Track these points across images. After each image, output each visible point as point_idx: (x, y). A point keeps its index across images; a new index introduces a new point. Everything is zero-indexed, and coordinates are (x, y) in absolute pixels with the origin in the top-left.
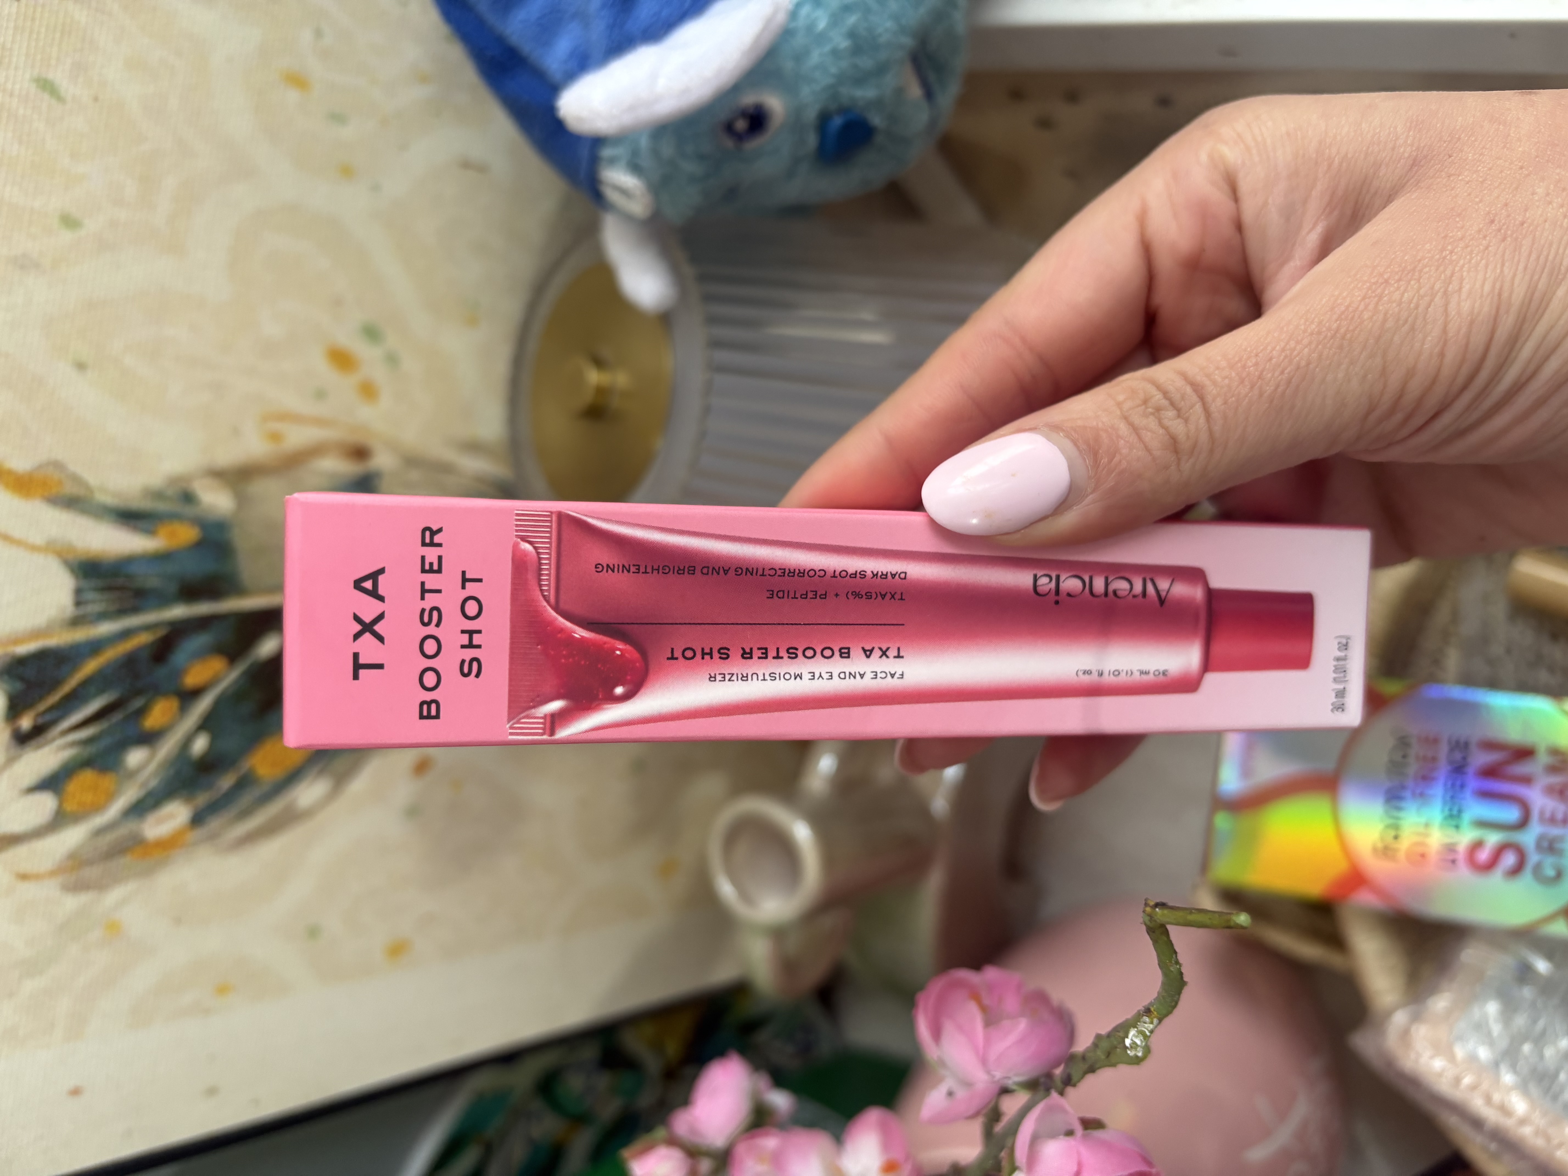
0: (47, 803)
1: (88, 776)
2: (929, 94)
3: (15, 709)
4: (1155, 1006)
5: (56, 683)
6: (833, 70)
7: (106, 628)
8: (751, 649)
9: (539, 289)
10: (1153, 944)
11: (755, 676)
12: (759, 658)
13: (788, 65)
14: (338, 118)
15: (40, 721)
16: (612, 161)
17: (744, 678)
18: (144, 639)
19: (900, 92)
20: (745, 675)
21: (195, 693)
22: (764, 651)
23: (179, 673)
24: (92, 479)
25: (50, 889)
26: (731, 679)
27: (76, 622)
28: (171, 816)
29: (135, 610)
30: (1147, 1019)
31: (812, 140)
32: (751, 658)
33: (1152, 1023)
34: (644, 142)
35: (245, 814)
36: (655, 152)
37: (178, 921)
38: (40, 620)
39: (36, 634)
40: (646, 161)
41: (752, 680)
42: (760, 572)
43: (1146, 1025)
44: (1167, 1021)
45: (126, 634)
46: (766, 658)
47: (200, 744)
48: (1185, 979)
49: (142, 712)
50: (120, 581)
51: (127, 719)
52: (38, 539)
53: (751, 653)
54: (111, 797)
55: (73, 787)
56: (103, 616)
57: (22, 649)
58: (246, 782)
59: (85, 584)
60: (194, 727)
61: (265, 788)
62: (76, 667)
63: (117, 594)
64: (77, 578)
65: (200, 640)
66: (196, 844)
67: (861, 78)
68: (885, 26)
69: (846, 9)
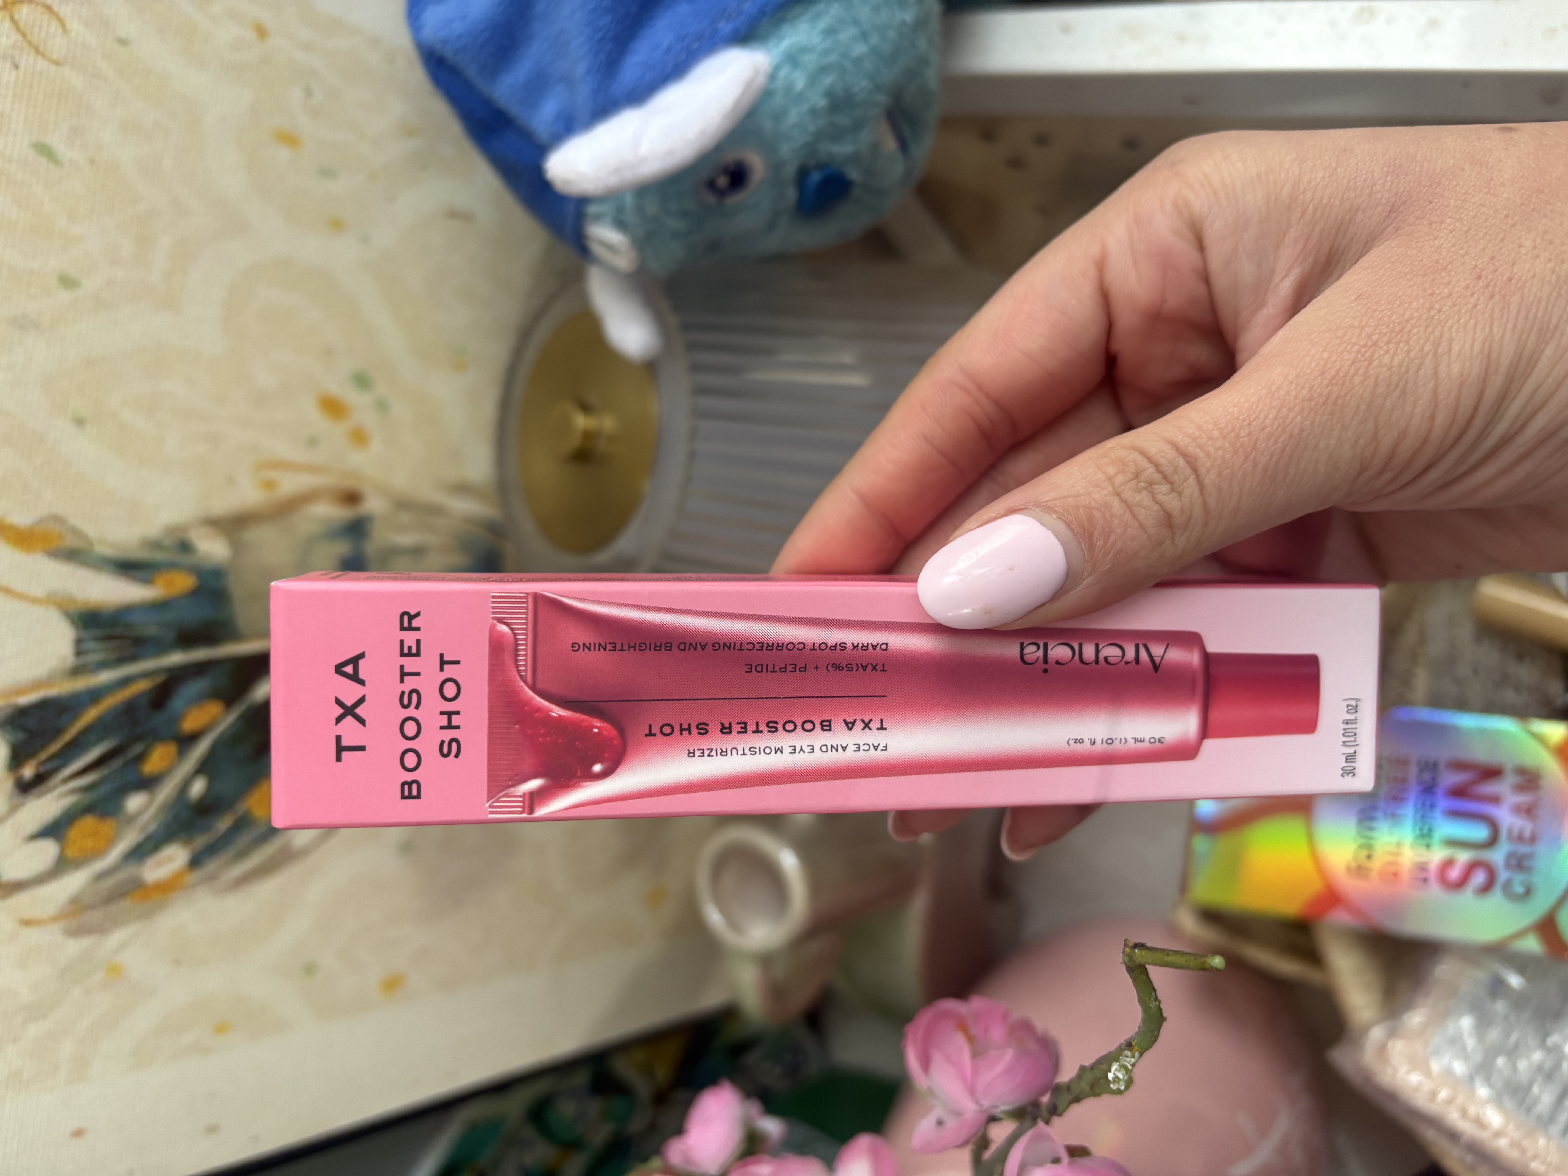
0: (49, 849)
1: (89, 822)
2: (904, 146)
3: (17, 759)
4: (1136, 1041)
5: (58, 732)
6: (811, 128)
7: (105, 677)
8: (730, 724)
9: (525, 333)
10: (1133, 983)
11: (734, 751)
12: (739, 732)
13: (768, 124)
14: (327, 173)
15: (42, 769)
16: (598, 218)
17: (724, 753)
18: (143, 686)
19: (875, 147)
20: (724, 750)
21: (193, 738)
22: (743, 725)
23: (177, 719)
24: (91, 531)
25: (53, 934)
26: (710, 754)
27: (76, 671)
28: (170, 859)
29: (133, 658)
30: (1128, 1053)
31: (791, 194)
32: (730, 732)
33: (1133, 1057)
34: (628, 201)
35: (242, 854)
36: (640, 209)
37: (177, 962)
38: (41, 670)
39: (37, 685)
40: (630, 217)
41: (732, 755)
42: (738, 646)
43: (1128, 1059)
44: (1147, 1054)
45: (125, 682)
46: (746, 732)
47: (198, 788)
48: (1165, 1014)
49: (141, 758)
50: (119, 631)
51: (127, 764)
52: (39, 592)
53: (730, 727)
54: (111, 842)
55: (74, 833)
56: (102, 665)
57: (24, 700)
58: (242, 823)
59: (86, 634)
60: (192, 771)
61: (261, 829)
62: (76, 716)
63: (116, 643)
64: (77, 628)
65: (197, 686)
66: (194, 886)
67: (837, 134)
68: (861, 85)
69: (823, 69)
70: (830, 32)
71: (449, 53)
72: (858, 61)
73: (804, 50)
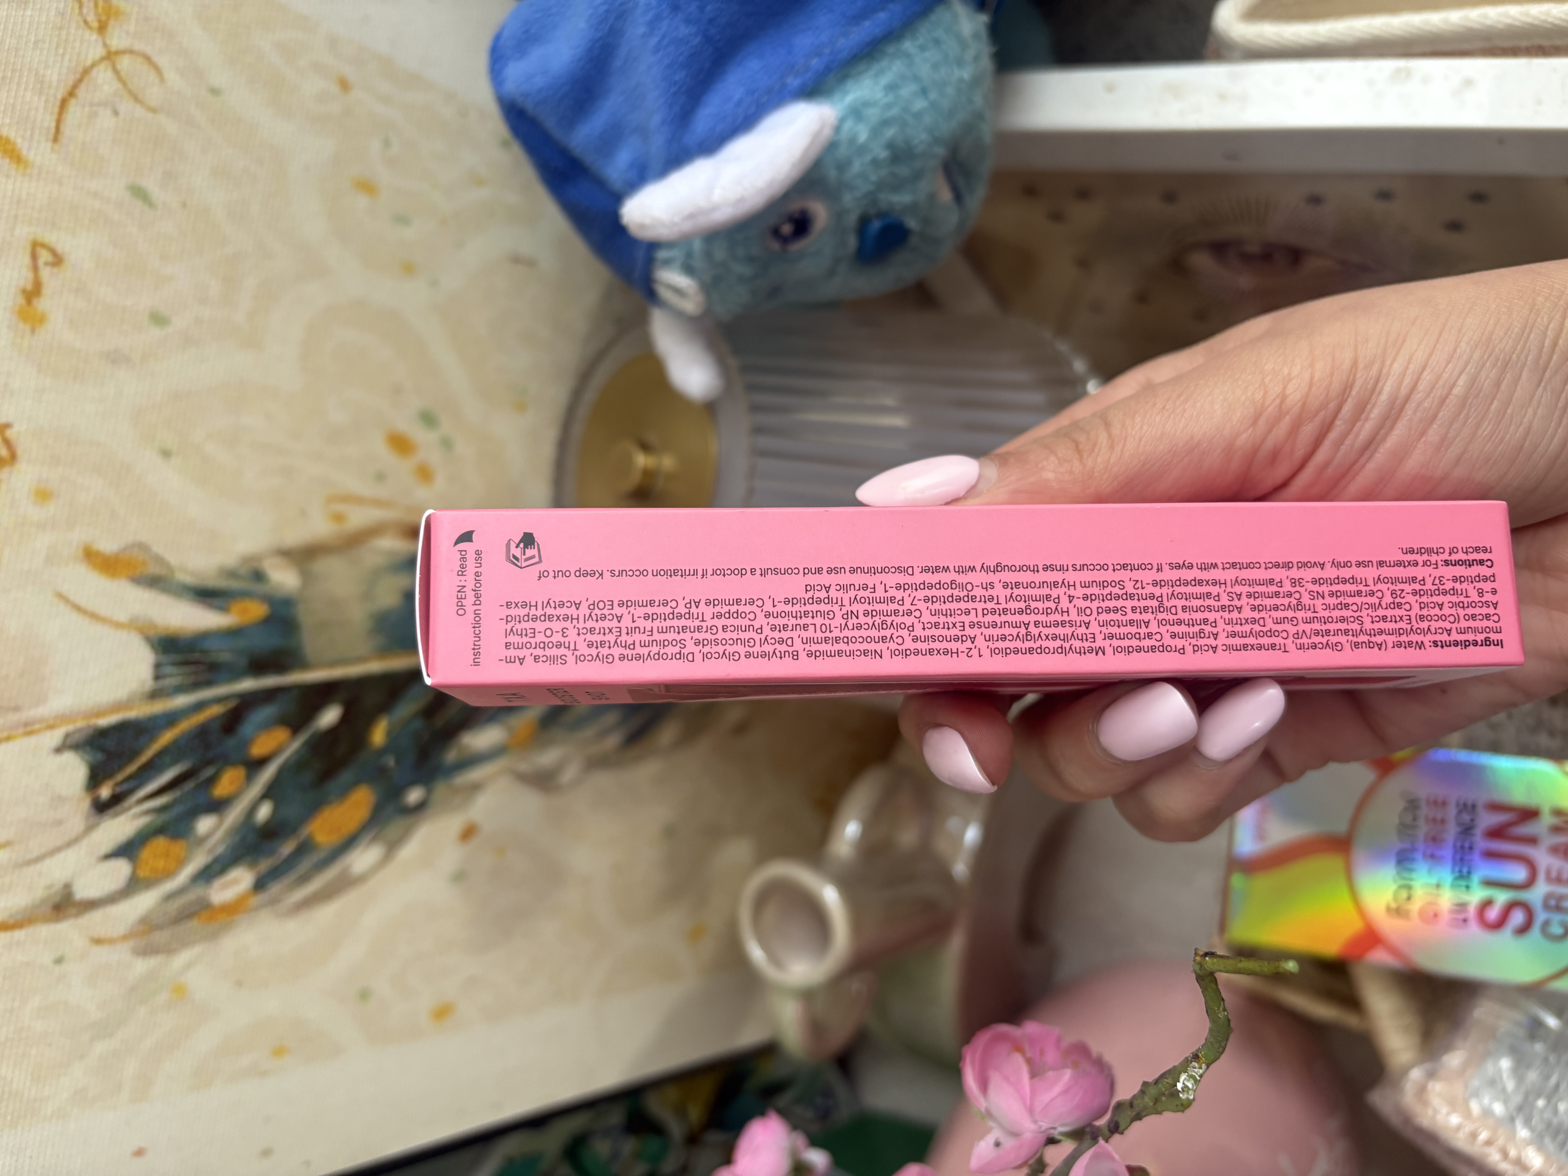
0: (122, 868)
1: (160, 843)
2: (958, 197)
3: (95, 779)
4: (1202, 1053)
5: (135, 754)
6: (873, 178)
7: (182, 701)
9: (584, 377)
10: (1202, 992)
13: (832, 174)
14: (402, 220)
15: (118, 790)
16: (667, 262)
18: (216, 710)
19: (932, 197)
21: (261, 762)
23: (246, 743)
24: (173, 559)
25: (121, 953)
27: (154, 695)
28: (236, 881)
29: (209, 683)
30: (1195, 1064)
31: (852, 242)
33: (1200, 1068)
34: (697, 246)
35: (304, 879)
36: (708, 254)
37: (239, 984)
38: (121, 693)
39: (117, 707)
40: (699, 263)
43: (1196, 1070)
44: (1214, 1067)
45: (199, 706)
47: (264, 812)
48: (1231, 1023)
49: (212, 781)
50: (196, 656)
51: (198, 787)
52: (122, 617)
54: (181, 863)
55: (146, 854)
56: (180, 689)
57: (105, 721)
58: (305, 848)
59: (164, 659)
60: (259, 795)
61: (322, 854)
62: (153, 738)
63: (192, 668)
64: (157, 653)
65: (266, 712)
66: (257, 908)
67: (897, 185)
68: (920, 138)
69: (885, 123)
70: (891, 88)
71: (529, 106)
72: (918, 115)
73: (866, 104)
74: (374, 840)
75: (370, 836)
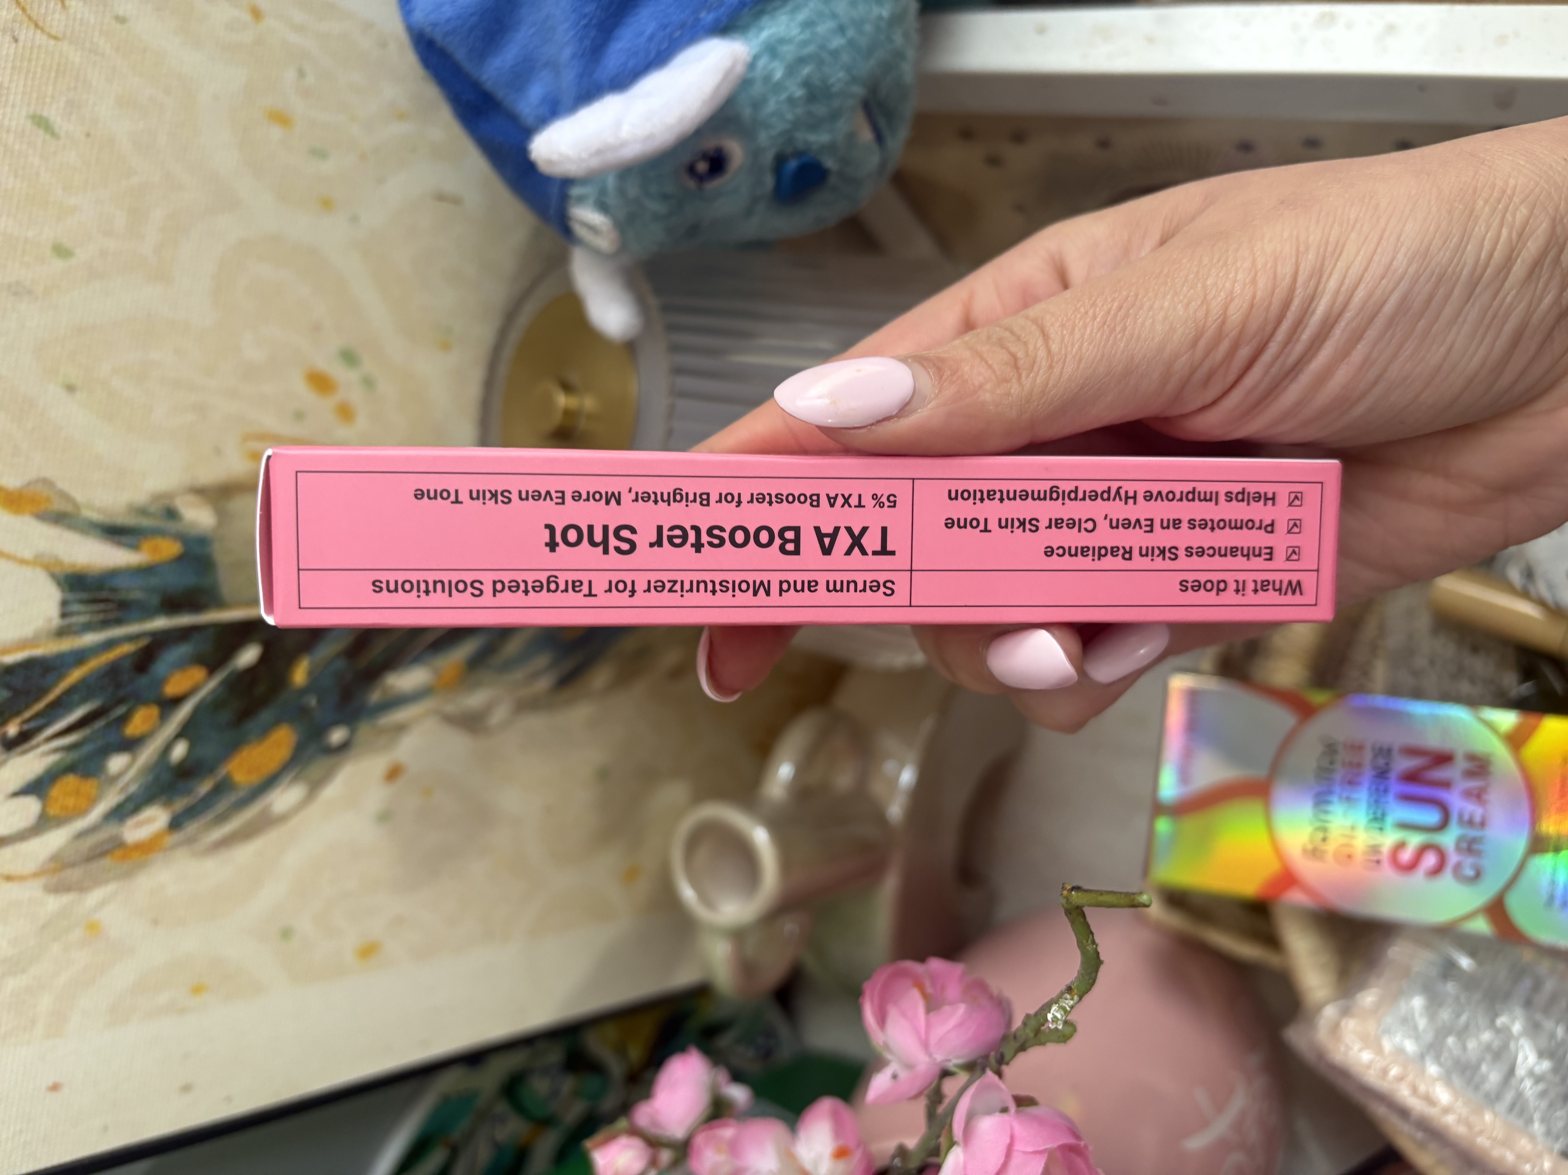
0: (31, 806)
1: (71, 781)
2: (879, 138)
4: (1075, 984)
5: (43, 691)
6: (790, 117)
7: (90, 639)
9: (510, 316)
10: (1071, 925)
13: (747, 112)
14: (319, 153)
15: (26, 727)
16: (581, 199)
18: (127, 648)
19: (851, 137)
21: (175, 702)
23: (160, 682)
24: (79, 496)
25: (33, 890)
27: (61, 633)
28: (150, 820)
29: (119, 622)
30: (1068, 996)
31: (769, 181)
33: (1072, 999)
34: (611, 182)
35: (222, 818)
36: (621, 192)
37: (155, 922)
38: (28, 631)
39: (23, 644)
40: (612, 199)
43: (1067, 1001)
44: (1087, 998)
45: (110, 644)
47: (179, 751)
48: (1102, 958)
49: (124, 719)
50: (104, 594)
51: (109, 725)
52: (27, 553)
54: (93, 802)
55: (56, 791)
56: (88, 627)
57: (10, 659)
58: (223, 787)
59: (70, 596)
60: (173, 735)
61: (241, 794)
62: (61, 677)
63: (101, 606)
64: (63, 590)
65: (182, 650)
66: (173, 847)
67: (814, 124)
68: (837, 77)
69: (801, 61)
70: (808, 24)
71: (438, 37)
72: (835, 53)
73: (782, 41)
74: (296, 779)
75: (292, 774)
